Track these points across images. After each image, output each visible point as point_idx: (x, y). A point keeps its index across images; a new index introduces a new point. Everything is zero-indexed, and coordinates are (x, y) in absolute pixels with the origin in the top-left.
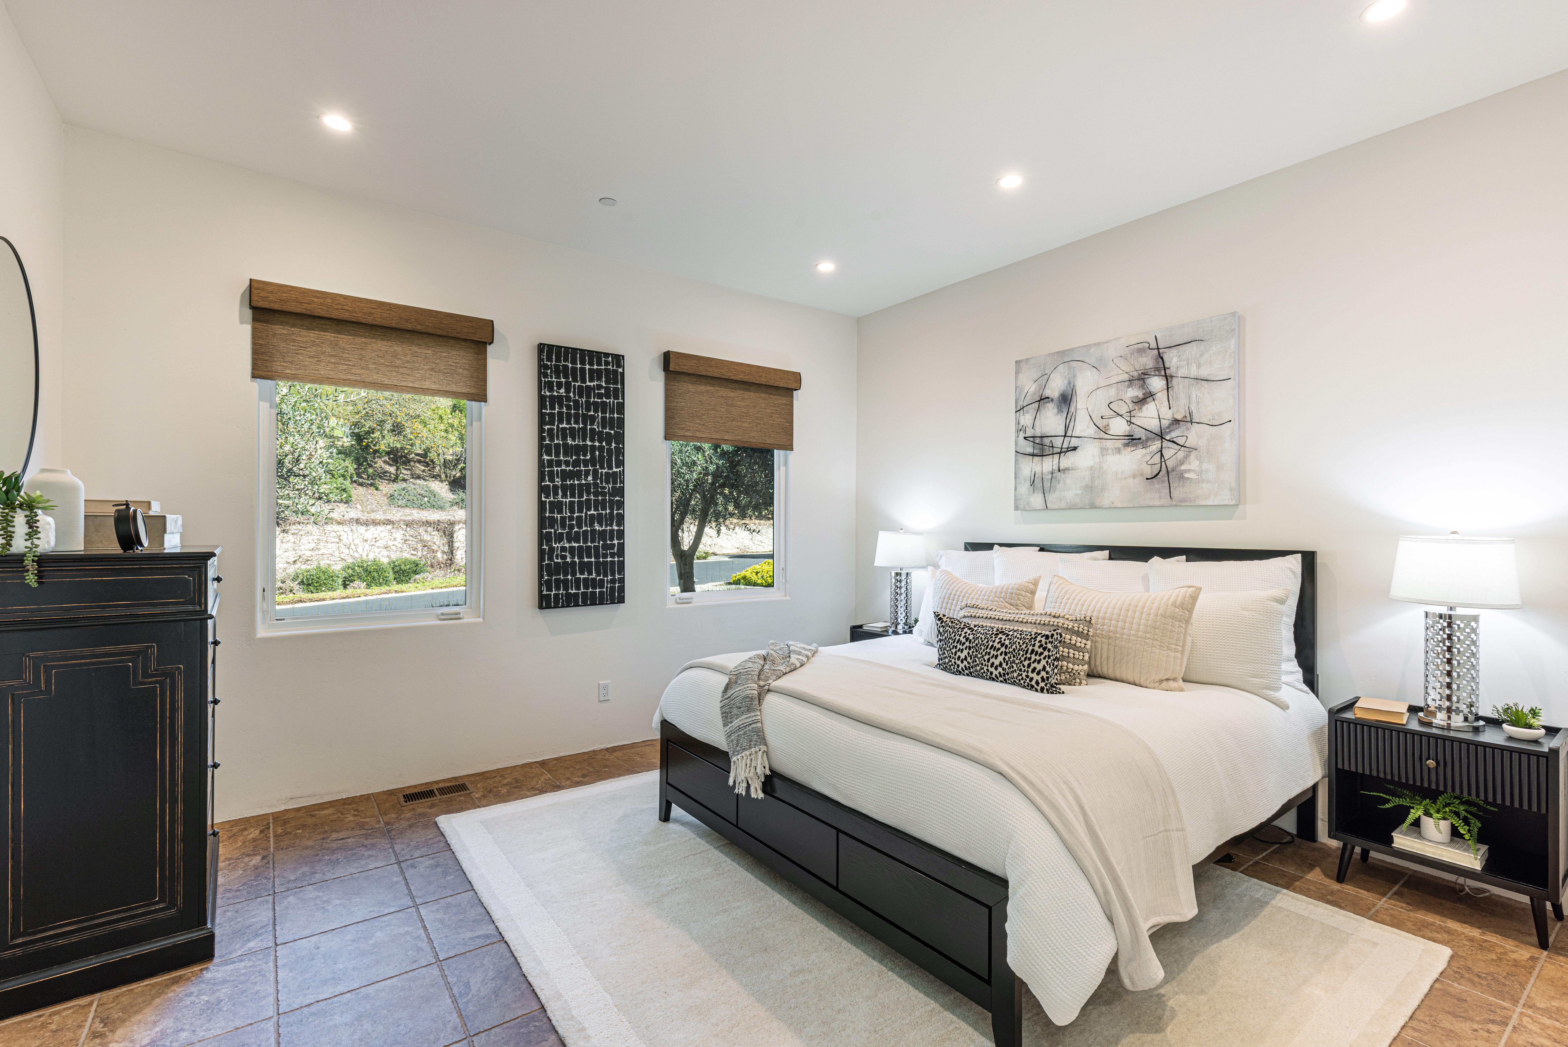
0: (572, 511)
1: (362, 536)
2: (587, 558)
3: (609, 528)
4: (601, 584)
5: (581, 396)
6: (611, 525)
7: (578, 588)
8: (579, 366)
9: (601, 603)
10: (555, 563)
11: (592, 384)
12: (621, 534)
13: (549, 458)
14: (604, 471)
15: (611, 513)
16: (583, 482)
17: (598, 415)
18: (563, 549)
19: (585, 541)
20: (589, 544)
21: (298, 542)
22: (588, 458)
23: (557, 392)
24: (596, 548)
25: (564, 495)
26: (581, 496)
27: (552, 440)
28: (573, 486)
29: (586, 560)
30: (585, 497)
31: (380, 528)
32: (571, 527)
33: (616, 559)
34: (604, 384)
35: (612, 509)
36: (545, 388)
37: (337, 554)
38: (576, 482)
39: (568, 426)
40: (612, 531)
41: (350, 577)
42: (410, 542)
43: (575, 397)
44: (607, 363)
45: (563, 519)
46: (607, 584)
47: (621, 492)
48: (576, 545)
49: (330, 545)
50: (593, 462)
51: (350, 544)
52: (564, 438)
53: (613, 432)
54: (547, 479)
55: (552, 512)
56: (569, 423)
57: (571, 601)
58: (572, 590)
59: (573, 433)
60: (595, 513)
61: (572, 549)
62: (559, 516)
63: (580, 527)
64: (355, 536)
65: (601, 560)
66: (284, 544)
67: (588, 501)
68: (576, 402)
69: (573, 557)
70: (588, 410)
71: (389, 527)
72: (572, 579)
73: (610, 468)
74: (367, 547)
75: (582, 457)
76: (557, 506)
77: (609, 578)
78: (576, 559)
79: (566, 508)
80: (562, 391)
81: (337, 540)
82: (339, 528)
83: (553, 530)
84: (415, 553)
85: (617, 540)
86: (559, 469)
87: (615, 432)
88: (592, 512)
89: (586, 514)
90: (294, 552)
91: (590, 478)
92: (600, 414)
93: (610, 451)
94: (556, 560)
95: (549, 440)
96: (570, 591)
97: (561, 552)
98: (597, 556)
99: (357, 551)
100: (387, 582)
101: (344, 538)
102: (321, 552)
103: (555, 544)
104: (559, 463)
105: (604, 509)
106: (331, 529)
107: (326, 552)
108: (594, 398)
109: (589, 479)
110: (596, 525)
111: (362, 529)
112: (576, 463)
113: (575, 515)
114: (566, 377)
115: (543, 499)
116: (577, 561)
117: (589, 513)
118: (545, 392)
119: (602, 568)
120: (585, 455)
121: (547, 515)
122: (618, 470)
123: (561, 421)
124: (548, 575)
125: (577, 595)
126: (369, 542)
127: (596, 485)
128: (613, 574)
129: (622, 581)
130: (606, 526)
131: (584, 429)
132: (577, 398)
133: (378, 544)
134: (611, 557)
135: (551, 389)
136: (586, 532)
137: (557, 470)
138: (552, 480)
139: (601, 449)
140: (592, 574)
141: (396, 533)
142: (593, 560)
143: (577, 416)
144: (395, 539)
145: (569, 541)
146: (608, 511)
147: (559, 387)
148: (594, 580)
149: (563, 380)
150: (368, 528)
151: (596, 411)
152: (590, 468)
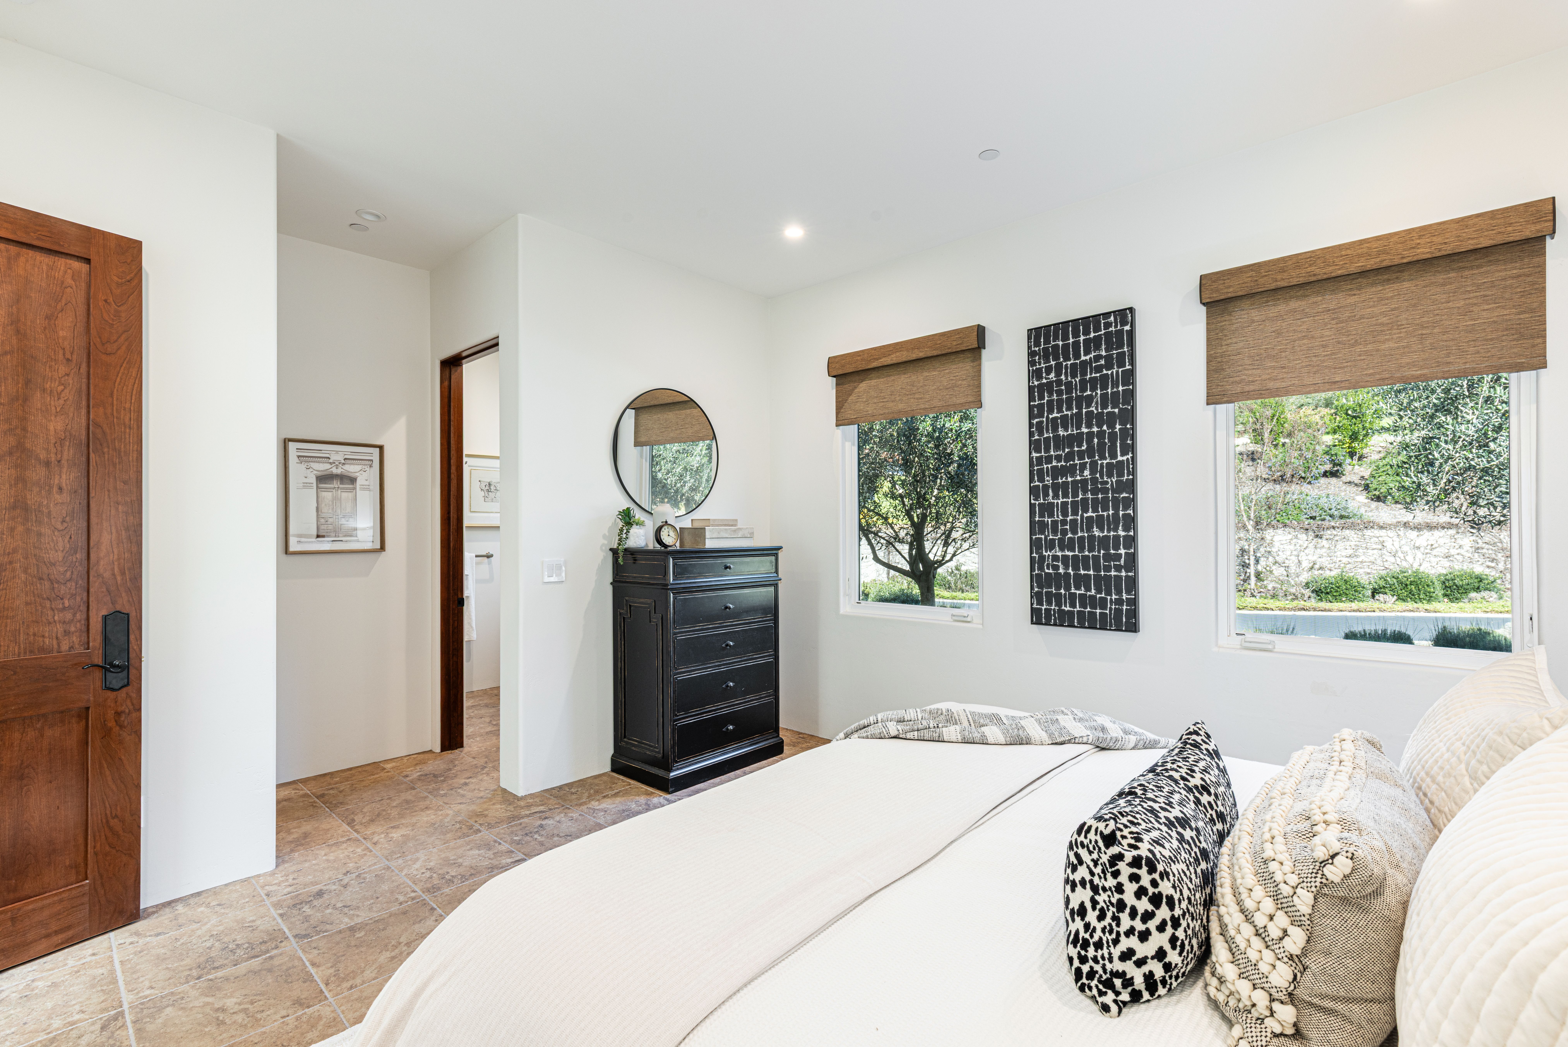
0: (1065, 514)
1: (1412, 543)
2: (1084, 569)
3: (1112, 533)
4: (1103, 603)
5: (1074, 376)
6: (1116, 530)
7: (1073, 605)
8: (1071, 340)
9: (1103, 628)
10: (1046, 573)
11: (1088, 357)
12: (1131, 542)
13: (1038, 455)
14: (1105, 462)
15: (1116, 515)
16: (1078, 478)
17: (1097, 394)
18: (1055, 558)
19: (1082, 549)
20: (1087, 553)
21: (1333, 548)
22: (1083, 448)
23: (1046, 379)
24: (1096, 559)
25: (1056, 496)
26: (1075, 495)
27: (1041, 433)
28: (1066, 484)
29: (1082, 572)
30: (1081, 496)
31: (1437, 533)
32: (1064, 532)
33: (1123, 574)
34: (1104, 353)
35: (1116, 509)
36: (1033, 378)
37: (1379, 562)
38: (1070, 479)
39: (1059, 415)
40: (1117, 538)
41: (1381, 588)
42: (1484, 551)
43: (1067, 379)
44: (1108, 325)
45: (1055, 523)
46: (1111, 605)
47: (1131, 486)
48: (1071, 554)
49: (1370, 552)
50: (1090, 452)
51: (1397, 551)
52: (1055, 429)
53: (1116, 410)
54: (1036, 478)
55: (1042, 515)
56: (1060, 410)
57: (1064, 620)
58: (1066, 606)
59: (1065, 422)
60: (1094, 515)
61: (1065, 557)
62: (1050, 520)
63: (1074, 532)
64: (1403, 542)
65: (1102, 573)
66: (1318, 550)
67: (1085, 501)
68: (1069, 385)
69: (1066, 567)
70: (1084, 389)
71: (1452, 532)
72: (1065, 594)
73: (1113, 456)
74: (1419, 555)
75: (1076, 449)
76: (1048, 509)
77: (1114, 597)
78: (1070, 571)
79: (1058, 510)
80: (1052, 375)
81: (1380, 547)
82: (1383, 533)
83: (1043, 536)
84: (1493, 565)
85: (1125, 548)
86: (1049, 466)
87: (1120, 410)
88: (1090, 514)
89: (1082, 516)
90: (1329, 558)
91: (1087, 473)
92: (1099, 392)
93: (1113, 436)
94: (1047, 571)
95: (1038, 435)
96: (1063, 608)
97: (1052, 562)
98: (1097, 569)
99: (1406, 560)
100: (1430, 598)
101: (1388, 544)
102: (1360, 559)
103: (1046, 552)
104: (1049, 460)
105: (1105, 509)
106: (1372, 534)
107: (1366, 560)
108: (1091, 374)
109: (1085, 474)
110: (1095, 529)
111: (1414, 534)
112: (1070, 457)
113: (1068, 519)
114: (1056, 358)
115: (1033, 502)
116: (1072, 573)
117: (1085, 515)
118: (1033, 383)
119: (1103, 583)
120: (1080, 446)
121: (1037, 519)
122: (1125, 458)
123: (1051, 411)
124: (1038, 587)
125: (1071, 613)
126: (1422, 549)
127: (1094, 481)
128: (1119, 592)
129: (1134, 602)
130: (1109, 531)
131: (1079, 414)
132: (1069, 379)
133: (1434, 552)
134: (1116, 571)
135: (1040, 377)
136: (1082, 539)
137: (1047, 467)
138: (1041, 479)
139: (1101, 434)
140: (1090, 590)
141: (1462, 539)
142: (1091, 572)
143: (1069, 401)
144: (1460, 547)
145: (1062, 550)
146: (1111, 512)
147: (1048, 373)
148: (1092, 598)
149: (1053, 363)
150: (1421, 533)
151: (1093, 389)
152: (1087, 460)
